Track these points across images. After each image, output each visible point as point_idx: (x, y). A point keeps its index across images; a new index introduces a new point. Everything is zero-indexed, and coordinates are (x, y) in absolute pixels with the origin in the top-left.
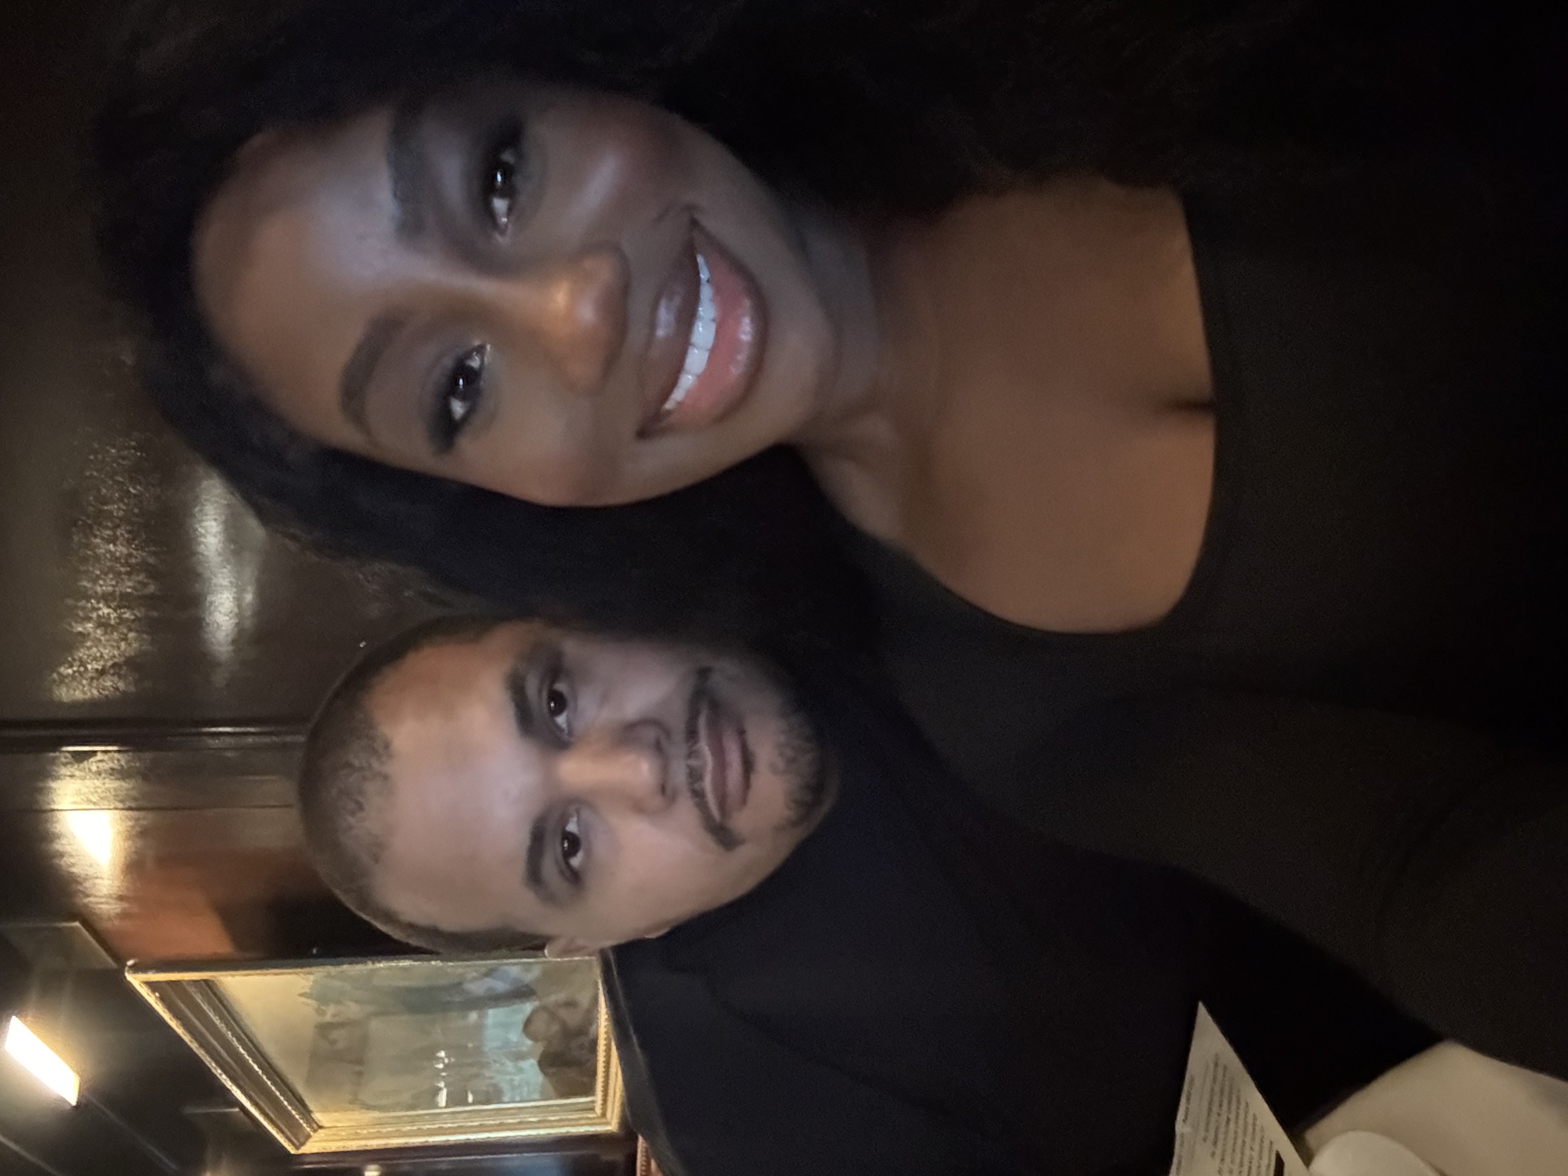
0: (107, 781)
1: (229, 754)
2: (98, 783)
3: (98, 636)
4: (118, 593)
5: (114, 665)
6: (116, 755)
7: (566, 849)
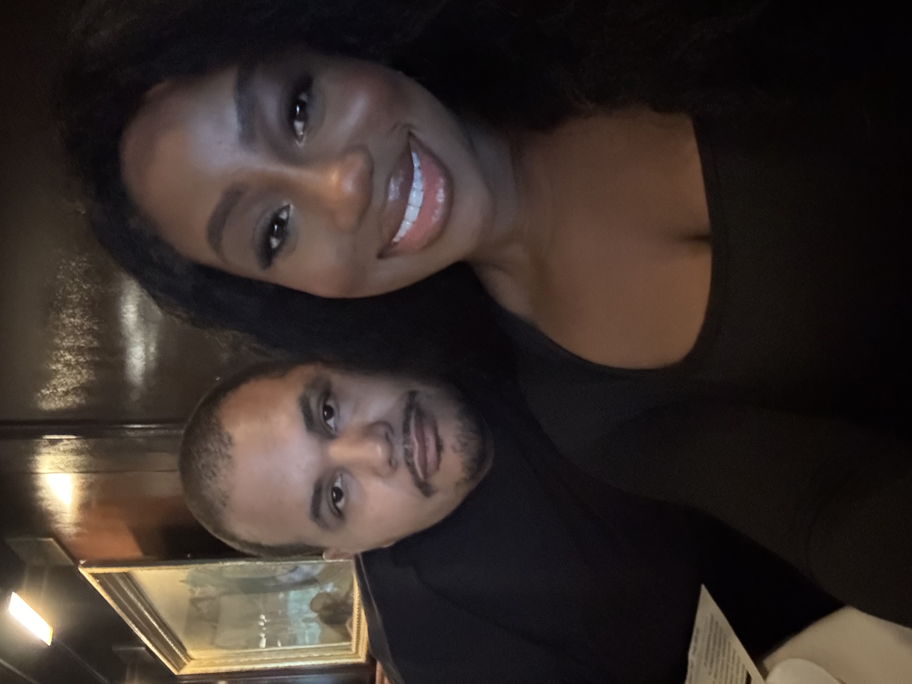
0: (69, 456)
1: (140, 440)
2: (64, 457)
3: (64, 372)
4: (76, 347)
5: (74, 389)
6: (75, 441)
7: (335, 498)
